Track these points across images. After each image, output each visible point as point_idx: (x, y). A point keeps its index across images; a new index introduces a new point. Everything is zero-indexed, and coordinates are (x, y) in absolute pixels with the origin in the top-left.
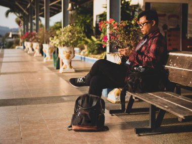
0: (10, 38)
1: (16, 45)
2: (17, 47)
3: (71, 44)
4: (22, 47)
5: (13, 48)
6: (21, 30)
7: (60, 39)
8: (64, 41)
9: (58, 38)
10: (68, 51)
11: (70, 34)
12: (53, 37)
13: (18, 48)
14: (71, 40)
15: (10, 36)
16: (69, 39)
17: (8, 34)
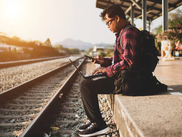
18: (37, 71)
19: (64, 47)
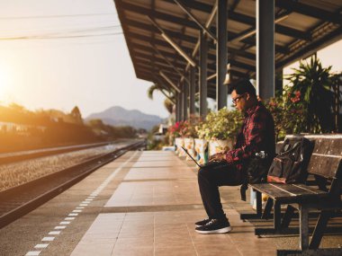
0: (160, 134)
1: (164, 145)
2: (165, 148)
3: (228, 135)
4: (173, 148)
5: (159, 149)
6: (172, 120)
7: (210, 129)
8: (216, 132)
9: (208, 127)
10: (223, 147)
11: (226, 120)
12: (201, 125)
13: (167, 150)
14: (227, 130)
15: (161, 131)
16: (224, 129)
17: (158, 128)
18: (47, 169)
19: (105, 123)
